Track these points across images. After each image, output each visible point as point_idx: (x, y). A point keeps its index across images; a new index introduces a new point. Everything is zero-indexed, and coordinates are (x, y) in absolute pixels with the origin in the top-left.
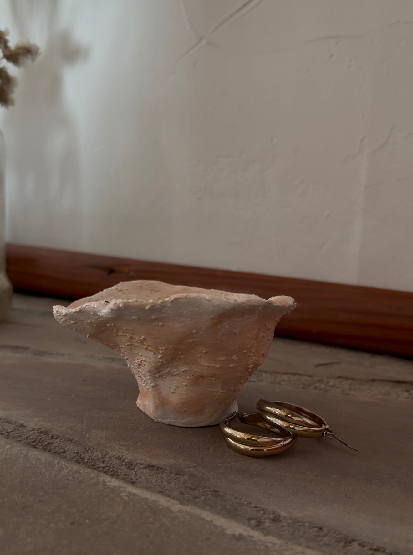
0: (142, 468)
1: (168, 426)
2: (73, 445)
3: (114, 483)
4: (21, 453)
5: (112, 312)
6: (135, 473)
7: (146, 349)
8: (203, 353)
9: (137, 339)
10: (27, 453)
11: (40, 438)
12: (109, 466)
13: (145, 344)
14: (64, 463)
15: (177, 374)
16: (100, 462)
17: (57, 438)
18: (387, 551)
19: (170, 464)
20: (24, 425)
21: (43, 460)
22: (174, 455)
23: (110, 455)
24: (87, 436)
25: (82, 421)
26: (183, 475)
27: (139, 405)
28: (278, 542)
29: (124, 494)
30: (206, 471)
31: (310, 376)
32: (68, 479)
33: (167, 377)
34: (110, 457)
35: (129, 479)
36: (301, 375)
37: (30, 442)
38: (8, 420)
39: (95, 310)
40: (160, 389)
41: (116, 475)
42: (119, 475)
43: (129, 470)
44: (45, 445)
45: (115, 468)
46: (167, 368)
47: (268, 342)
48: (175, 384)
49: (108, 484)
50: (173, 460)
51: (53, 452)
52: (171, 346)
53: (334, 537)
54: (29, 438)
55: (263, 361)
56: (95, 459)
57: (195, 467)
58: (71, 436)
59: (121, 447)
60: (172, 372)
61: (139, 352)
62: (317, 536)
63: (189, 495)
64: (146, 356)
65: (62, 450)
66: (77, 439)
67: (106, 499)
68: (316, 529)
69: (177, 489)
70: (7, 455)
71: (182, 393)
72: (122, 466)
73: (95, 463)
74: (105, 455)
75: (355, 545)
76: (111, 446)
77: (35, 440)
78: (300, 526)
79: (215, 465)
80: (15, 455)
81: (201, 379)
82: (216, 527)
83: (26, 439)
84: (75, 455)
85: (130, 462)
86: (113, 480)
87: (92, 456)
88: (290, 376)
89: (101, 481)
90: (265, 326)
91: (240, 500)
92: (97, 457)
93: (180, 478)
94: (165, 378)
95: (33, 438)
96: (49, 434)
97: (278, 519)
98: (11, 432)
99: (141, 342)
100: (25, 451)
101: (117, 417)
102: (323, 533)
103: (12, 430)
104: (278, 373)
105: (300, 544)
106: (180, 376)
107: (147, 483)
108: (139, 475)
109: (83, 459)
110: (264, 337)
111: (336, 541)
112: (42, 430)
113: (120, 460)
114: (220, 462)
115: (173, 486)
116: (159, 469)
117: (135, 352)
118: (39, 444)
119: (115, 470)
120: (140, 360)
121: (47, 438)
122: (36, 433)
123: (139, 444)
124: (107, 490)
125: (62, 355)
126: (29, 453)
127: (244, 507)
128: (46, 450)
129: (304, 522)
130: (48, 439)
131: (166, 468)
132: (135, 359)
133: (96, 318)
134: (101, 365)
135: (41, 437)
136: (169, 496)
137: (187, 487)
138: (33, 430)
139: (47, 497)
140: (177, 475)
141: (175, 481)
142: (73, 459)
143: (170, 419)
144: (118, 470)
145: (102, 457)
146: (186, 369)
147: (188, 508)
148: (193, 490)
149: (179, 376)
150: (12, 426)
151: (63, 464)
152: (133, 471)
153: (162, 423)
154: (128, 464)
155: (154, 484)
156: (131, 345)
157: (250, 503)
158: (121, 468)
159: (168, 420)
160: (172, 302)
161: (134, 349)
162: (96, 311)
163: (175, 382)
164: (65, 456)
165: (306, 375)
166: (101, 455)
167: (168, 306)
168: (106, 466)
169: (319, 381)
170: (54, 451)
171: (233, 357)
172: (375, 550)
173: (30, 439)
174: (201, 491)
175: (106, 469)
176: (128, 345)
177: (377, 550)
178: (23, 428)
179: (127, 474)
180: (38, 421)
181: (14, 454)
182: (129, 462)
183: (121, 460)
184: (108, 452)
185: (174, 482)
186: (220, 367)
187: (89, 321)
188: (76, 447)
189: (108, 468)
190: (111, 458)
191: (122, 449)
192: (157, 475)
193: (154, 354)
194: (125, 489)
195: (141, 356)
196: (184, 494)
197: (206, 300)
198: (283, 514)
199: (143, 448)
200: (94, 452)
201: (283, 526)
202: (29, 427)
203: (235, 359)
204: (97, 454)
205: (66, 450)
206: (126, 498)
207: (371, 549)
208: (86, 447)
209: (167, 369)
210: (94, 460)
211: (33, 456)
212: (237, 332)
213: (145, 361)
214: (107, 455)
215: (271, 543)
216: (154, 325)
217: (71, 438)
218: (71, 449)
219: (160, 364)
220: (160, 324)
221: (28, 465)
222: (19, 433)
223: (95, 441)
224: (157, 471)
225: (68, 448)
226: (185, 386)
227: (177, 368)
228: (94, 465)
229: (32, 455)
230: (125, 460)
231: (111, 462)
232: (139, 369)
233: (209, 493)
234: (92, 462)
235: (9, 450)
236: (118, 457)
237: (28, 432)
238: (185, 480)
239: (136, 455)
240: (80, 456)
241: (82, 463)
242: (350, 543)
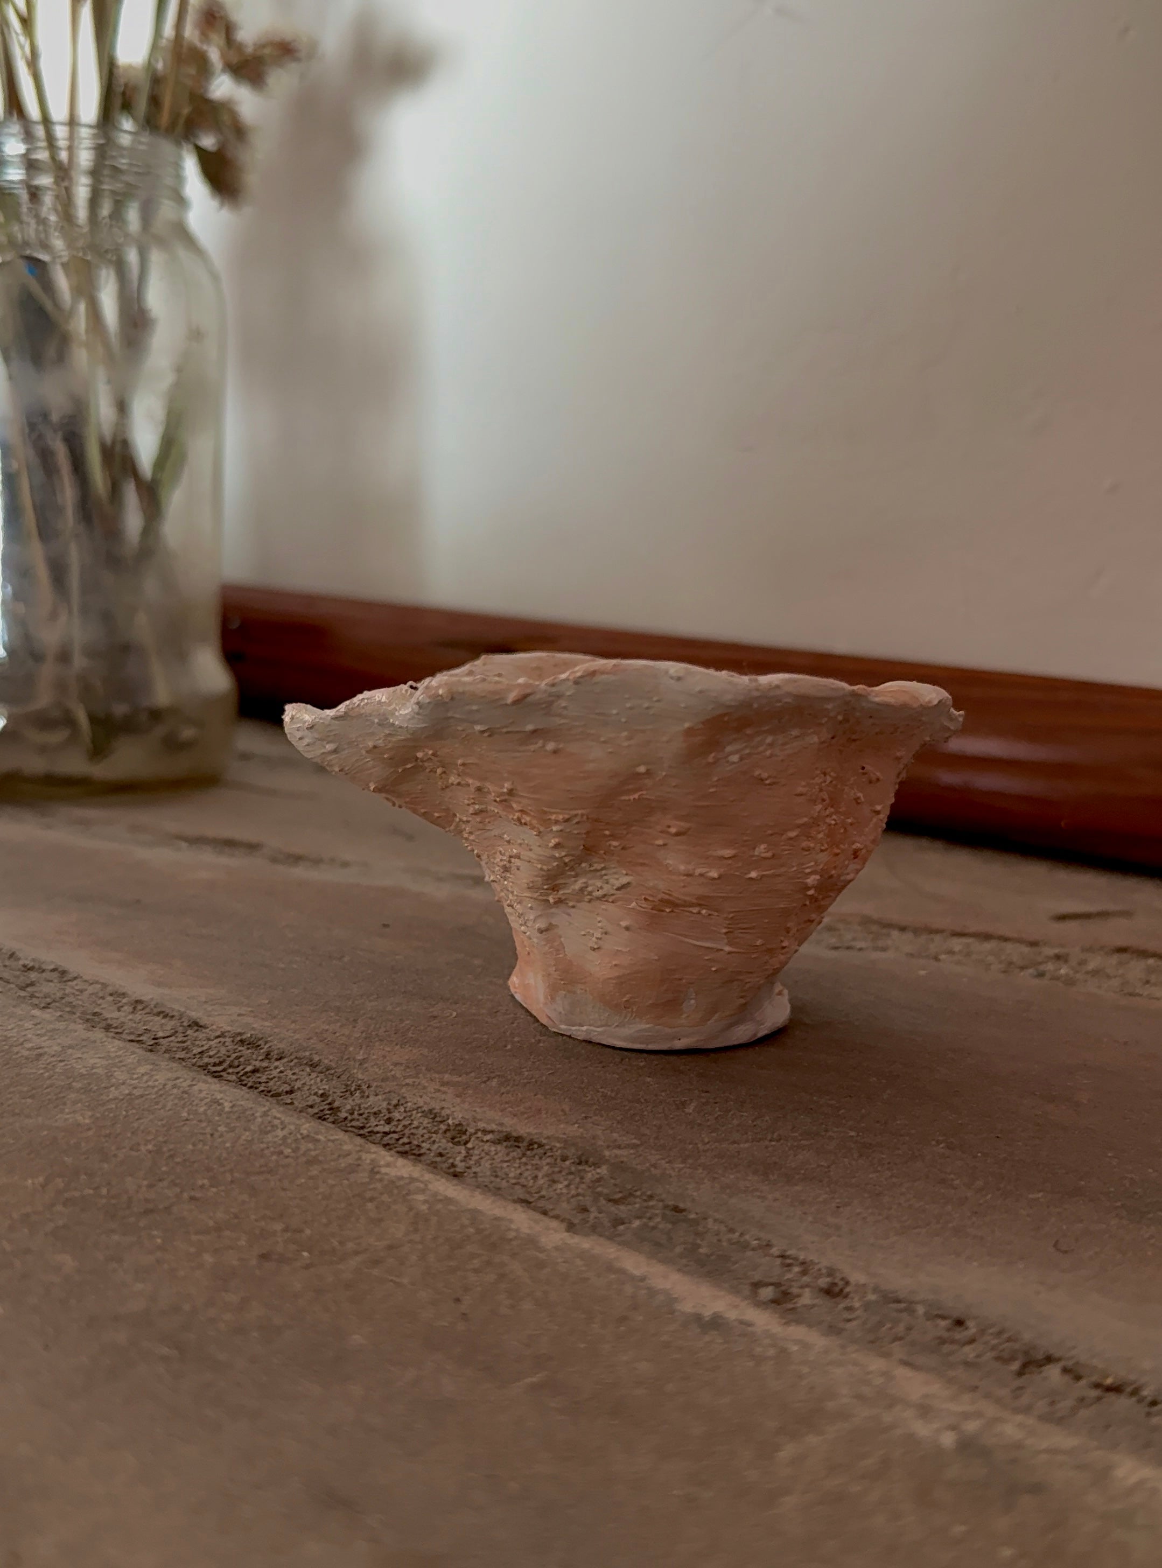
0: (487, 1141)
1: (584, 1044)
2: (317, 1077)
3: (403, 1168)
4: (174, 1086)
5: (421, 711)
6: (467, 1153)
7: (519, 820)
8: (668, 833)
9: (494, 792)
10: (191, 1086)
11: (234, 1056)
12: (402, 1131)
13: (514, 805)
14: (278, 1115)
15: (604, 896)
16: (379, 1121)
17: (280, 1059)
18: (1145, 1393)
19: (565, 1136)
20: (201, 1024)
21: (227, 1106)
22: (583, 1115)
23: (409, 1104)
24: (359, 1057)
25: (355, 1021)
26: (596, 1165)
27: (515, 988)
28: (818, 1341)
29: (421, 1197)
30: (663, 1159)
31: (1034, 944)
32: (281, 1153)
33: (579, 904)
34: (407, 1109)
35: (446, 1165)
36: (1006, 939)
37: (207, 1064)
38: (163, 1010)
39: (382, 711)
40: (560, 937)
41: (414, 1154)
42: (425, 1154)
43: (451, 1145)
44: (246, 1073)
45: (416, 1137)
46: (576, 876)
47: (875, 820)
48: (600, 925)
49: (383, 1170)
50: (576, 1125)
51: (263, 1091)
52: (580, 812)
53: (993, 1348)
54: (206, 1055)
55: (858, 871)
56: (366, 1111)
57: (635, 1146)
58: (316, 1054)
59: (442, 1089)
60: (590, 889)
61: (504, 833)
62: (942, 1341)
63: (600, 1213)
64: (519, 841)
65: (286, 1085)
66: (331, 1061)
67: (370, 1205)
68: (943, 1323)
69: (573, 1197)
70: (135, 1088)
71: (617, 950)
72: (435, 1133)
73: (366, 1122)
74: (396, 1106)
75: (1053, 1373)
76: (416, 1083)
77: (221, 1059)
78: (901, 1311)
79: (691, 1146)
80: (156, 1089)
81: (668, 910)
82: (652, 1292)
83: (198, 1056)
84: (318, 1100)
85: (460, 1125)
86: (401, 1161)
87: (362, 1106)
88: (970, 940)
89: (368, 1161)
90: (861, 771)
91: (742, 1235)
92: (373, 1108)
93: (587, 1172)
94: (573, 907)
95: (217, 1056)
96: (262, 1047)
97: (841, 1290)
98: (164, 1038)
99: (505, 801)
100: (185, 1081)
101: (451, 1015)
102: (960, 1335)
103: (168, 1034)
104: (937, 931)
105: (887, 1355)
106: (613, 902)
107: (493, 1179)
108: (477, 1158)
109: (334, 1110)
110: (858, 803)
111: (998, 1358)
112: (244, 1037)
113: (434, 1118)
114: (706, 1140)
115: (561, 1189)
116: (536, 1146)
117: (493, 833)
118: (230, 1070)
119: (415, 1142)
120: (507, 854)
121: (254, 1056)
122: (227, 1044)
123: (494, 1083)
124: (379, 1185)
125: (345, 865)
126: (196, 1088)
127: (749, 1253)
128: (245, 1085)
129: (912, 1302)
130: (256, 1060)
131: (553, 1144)
132: (495, 853)
133: (387, 732)
134: (441, 892)
135: (239, 1054)
136: (545, 1213)
137: (600, 1194)
138: (222, 1035)
139: (214, 1190)
140: (580, 1163)
141: (571, 1177)
142: (310, 1110)
143: (590, 1025)
144: (423, 1142)
145: (388, 1109)
146: (625, 880)
147: (585, 1243)
148: (616, 1202)
149: (610, 900)
150: (170, 1025)
151: (275, 1118)
152: (462, 1149)
153: (570, 1037)
154: (454, 1130)
155: (514, 1181)
156: (481, 811)
157: (769, 1245)
158: (432, 1139)
159: (584, 1028)
160: (577, 682)
161: (489, 822)
162: (384, 714)
163: (599, 919)
164: (289, 1101)
165: (1020, 941)
166: (384, 1104)
167: (568, 693)
168: (392, 1130)
169: (1058, 957)
170: (265, 1087)
171: (757, 849)
172: (1109, 1389)
173: (210, 1057)
174: (637, 1206)
175: (391, 1138)
176: (476, 813)
177: (1116, 1389)
178: (197, 1030)
179: (444, 1152)
180: (239, 1015)
181: (153, 1087)
182: (457, 1125)
183: (438, 1119)
184: (404, 1098)
185: (566, 1180)
186: (719, 878)
187: (371, 744)
188: (324, 1082)
189: (396, 1136)
190: (410, 1111)
191: (445, 1093)
192: (524, 1160)
193: (539, 834)
194: (426, 1185)
195: (509, 842)
196: (588, 1211)
197: (672, 678)
198: (857, 1277)
199: (503, 1094)
200: (368, 1097)
201: (849, 1309)
202: (214, 1027)
203: (763, 855)
204: (377, 1102)
205: (296, 1087)
206: (424, 1207)
207: (1097, 1386)
208: (349, 1083)
209: (576, 881)
210: (364, 1116)
211: (202, 1095)
212: (765, 775)
213: (518, 857)
214: (402, 1105)
215: (797, 1342)
216: (534, 751)
217: (316, 1058)
218: (311, 1085)
219: (555, 864)
220: (551, 746)
221: (185, 1114)
222: (184, 1042)
223: (377, 1070)
224: (528, 1153)
225: (304, 1084)
226: (627, 928)
227: (602, 876)
228: (362, 1128)
229: (201, 1091)
230: (448, 1119)
231: (409, 1122)
232: (506, 883)
233: (657, 1212)
234: (358, 1120)
235: (145, 1078)
236: (431, 1111)
237: (209, 1039)
238: (597, 1176)
239: (478, 1110)
240: (330, 1104)
241: (331, 1119)
242: (1041, 1366)
